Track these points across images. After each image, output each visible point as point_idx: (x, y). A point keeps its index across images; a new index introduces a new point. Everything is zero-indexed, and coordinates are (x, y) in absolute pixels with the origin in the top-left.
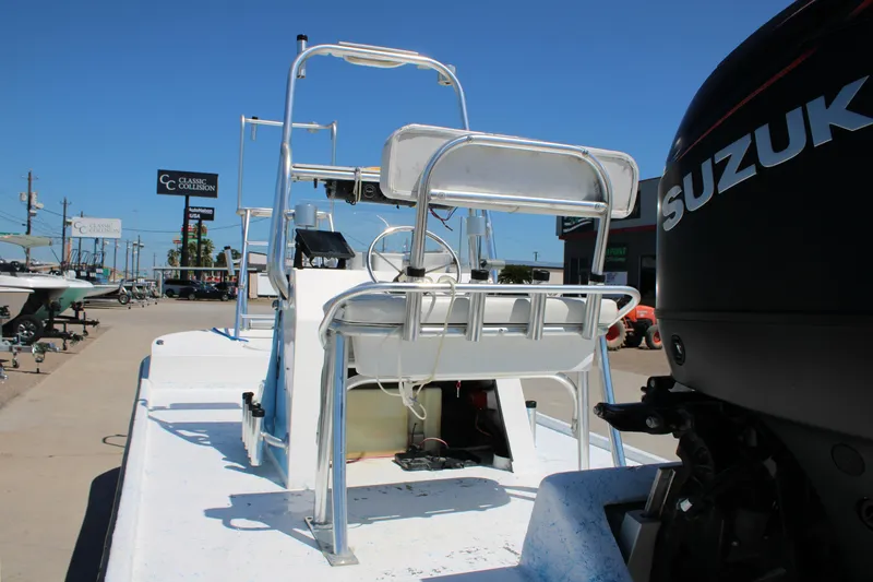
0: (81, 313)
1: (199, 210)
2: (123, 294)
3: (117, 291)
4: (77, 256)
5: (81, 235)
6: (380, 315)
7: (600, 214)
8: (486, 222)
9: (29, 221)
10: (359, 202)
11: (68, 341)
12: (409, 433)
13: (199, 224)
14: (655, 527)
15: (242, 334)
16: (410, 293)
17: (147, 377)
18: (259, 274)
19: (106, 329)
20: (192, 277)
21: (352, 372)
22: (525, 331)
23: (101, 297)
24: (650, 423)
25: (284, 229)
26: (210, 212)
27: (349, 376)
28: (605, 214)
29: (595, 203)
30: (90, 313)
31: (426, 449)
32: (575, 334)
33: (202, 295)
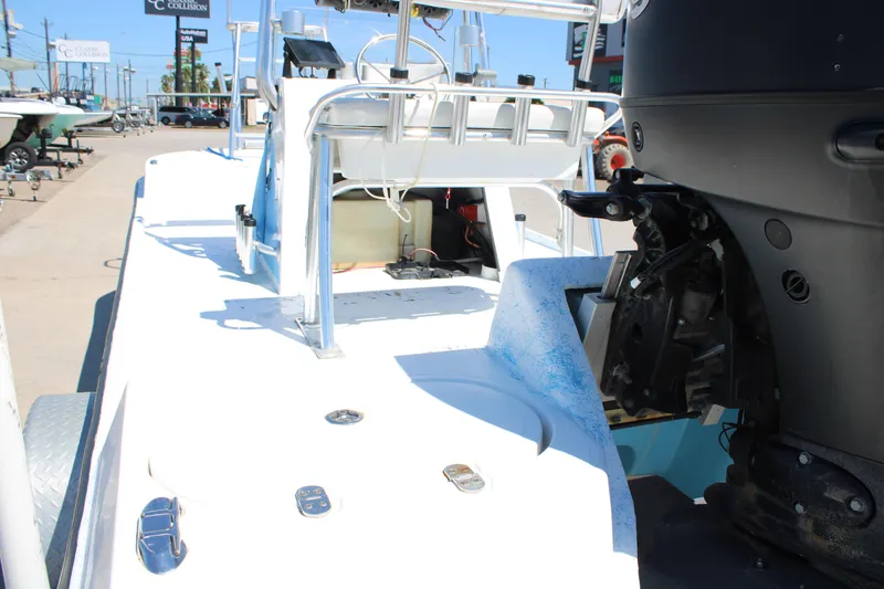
0: (74, 141)
1: (192, 32)
2: (117, 122)
3: (110, 119)
4: (64, 83)
5: (68, 60)
6: (363, 117)
7: (589, 18)
8: (480, 31)
9: (8, 44)
10: (349, 10)
11: (63, 169)
12: (400, 245)
13: (193, 48)
14: (611, 306)
15: (236, 154)
16: (394, 95)
17: (142, 196)
18: (257, 100)
19: (101, 158)
20: (187, 104)
21: (338, 178)
22: (509, 137)
23: (94, 125)
24: (611, 210)
25: (271, 37)
26: (203, 34)
27: (335, 182)
28: (594, 18)
29: (583, 6)
30: (83, 142)
31: (417, 259)
32: (561, 142)
33: (199, 123)
